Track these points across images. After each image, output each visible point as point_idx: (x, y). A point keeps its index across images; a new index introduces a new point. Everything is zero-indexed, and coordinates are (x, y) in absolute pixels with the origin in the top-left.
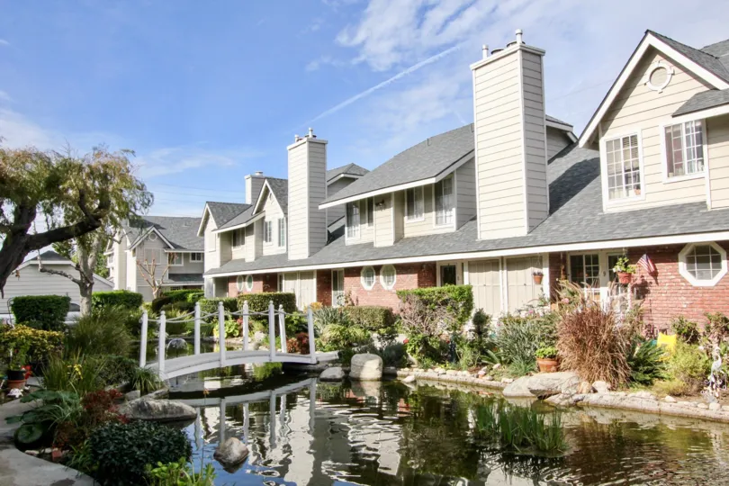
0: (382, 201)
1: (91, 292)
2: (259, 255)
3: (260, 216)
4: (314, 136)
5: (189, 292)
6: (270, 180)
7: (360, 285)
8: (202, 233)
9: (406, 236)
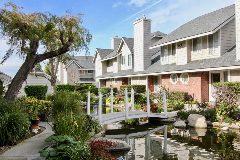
0: (181, 45)
1: (55, 84)
2: (119, 70)
3: (120, 53)
4: (146, 18)
5: (89, 85)
6: (124, 38)
7: (170, 83)
8: (94, 62)
9: (192, 60)
